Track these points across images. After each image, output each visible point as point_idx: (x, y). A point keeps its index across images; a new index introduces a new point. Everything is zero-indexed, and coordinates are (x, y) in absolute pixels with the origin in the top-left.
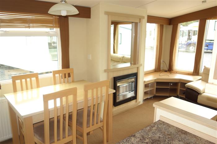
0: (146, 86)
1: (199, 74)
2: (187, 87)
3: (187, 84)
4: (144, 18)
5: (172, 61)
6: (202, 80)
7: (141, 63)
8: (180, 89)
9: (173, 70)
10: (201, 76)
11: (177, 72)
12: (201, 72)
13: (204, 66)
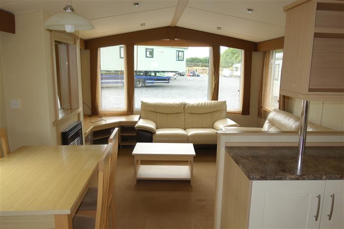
1: (134, 112)
2: (138, 129)
3: (136, 126)
6: (142, 118)
8: (121, 135)
9: (99, 113)
11: (105, 115)
12: (134, 110)
13: (141, 102)
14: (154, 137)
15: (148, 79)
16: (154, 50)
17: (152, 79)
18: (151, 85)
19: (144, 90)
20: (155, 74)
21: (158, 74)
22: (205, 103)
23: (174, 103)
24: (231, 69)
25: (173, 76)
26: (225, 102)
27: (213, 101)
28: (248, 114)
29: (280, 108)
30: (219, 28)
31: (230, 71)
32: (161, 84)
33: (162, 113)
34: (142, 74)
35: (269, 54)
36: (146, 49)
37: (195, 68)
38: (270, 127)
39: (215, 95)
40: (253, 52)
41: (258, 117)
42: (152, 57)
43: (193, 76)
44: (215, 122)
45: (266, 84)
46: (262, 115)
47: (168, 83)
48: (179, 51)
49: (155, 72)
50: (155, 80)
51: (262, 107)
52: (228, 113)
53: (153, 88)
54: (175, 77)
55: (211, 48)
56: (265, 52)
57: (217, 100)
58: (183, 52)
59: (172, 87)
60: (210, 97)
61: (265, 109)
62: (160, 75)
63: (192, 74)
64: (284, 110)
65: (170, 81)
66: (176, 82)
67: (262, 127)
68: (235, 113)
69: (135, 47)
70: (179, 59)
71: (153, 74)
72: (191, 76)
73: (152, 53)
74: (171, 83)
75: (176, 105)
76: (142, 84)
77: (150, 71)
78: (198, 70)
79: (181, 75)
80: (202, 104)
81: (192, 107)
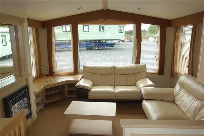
0: (37, 96)
1: (79, 73)
2: (77, 87)
3: (77, 85)
4: (25, 21)
5: (52, 64)
6: (84, 78)
7: (29, 73)
8: (67, 91)
9: (54, 74)
10: (82, 74)
11: (58, 74)
12: (79, 71)
13: (83, 65)
14: (89, 93)
15: (101, 45)
16: (105, 26)
17: (103, 45)
18: (103, 48)
19: (98, 51)
20: (106, 41)
21: (107, 42)
22: (130, 66)
23: (107, 66)
24: (154, 37)
25: (117, 42)
26: (145, 65)
27: (136, 65)
28: (163, 74)
30: (139, 9)
31: (154, 39)
32: (110, 48)
33: (98, 74)
34: (97, 41)
35: (180, 29)
36: (100, 26)
37: (131, 37)
38: (180, 90)
39: (138, 60)
40: (167, 27)
41: (171, 77)
42: (104, 31)
43: (130, 42)
44: (137, 81)
45: (177, 53)
46: (174, 76)
47: (114, 47)
48: (120, 27)
49: (106, 40)
50: (106, 45)
51: (174, 70)
52: (147, 73)
53: (104, 50)
54: (119, 43)
55: (135, 25)
56: (176, 27)
57: (140, 64)
58: (123, 27)
59: (116, 49)
60: (134, 62)
61: (176, 71)
62: (108, 42)
63: (130, 41)
64: (192, 75)
65: (115, 46)
66: (119, 46)
67: (174, 88)
68: (153, 73)
69: (79, 25)
70: (120, 31)
71: (104, 41)
72: (129, 42)
73: (103, 29)
74: (116, 47)
75: (109, 68)
76: (98, 48)
77: (102, 40)
79: (123, 41)
80: (128, 67)
81: (120, 69)
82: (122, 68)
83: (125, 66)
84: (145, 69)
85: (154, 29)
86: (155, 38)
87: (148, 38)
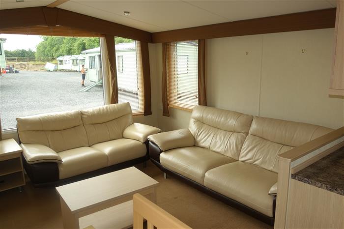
13: (17, 119)
24: (54, 62)
26: (129, 103)
27: (115, 105)
28: (151, 114)
29: (200, 104)
38: (199, 128)
39: (115, 97)
40: (148, 43)
43: (10, 72)
46: (169, 113)
51: (168, 105)
60: (109, 100)
61: (173, 105)
63: (9, 71)
68: (137, 115)
75: (71, 115)
78: (15, 65)
80: (103, 110)
81: (92, 115)
82: (95, 112)
83: (97, 108)
84: (129, 109)
85: (50, 49)
86: (56, 64)
87: (44, 65)
